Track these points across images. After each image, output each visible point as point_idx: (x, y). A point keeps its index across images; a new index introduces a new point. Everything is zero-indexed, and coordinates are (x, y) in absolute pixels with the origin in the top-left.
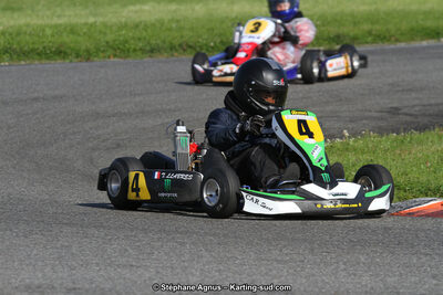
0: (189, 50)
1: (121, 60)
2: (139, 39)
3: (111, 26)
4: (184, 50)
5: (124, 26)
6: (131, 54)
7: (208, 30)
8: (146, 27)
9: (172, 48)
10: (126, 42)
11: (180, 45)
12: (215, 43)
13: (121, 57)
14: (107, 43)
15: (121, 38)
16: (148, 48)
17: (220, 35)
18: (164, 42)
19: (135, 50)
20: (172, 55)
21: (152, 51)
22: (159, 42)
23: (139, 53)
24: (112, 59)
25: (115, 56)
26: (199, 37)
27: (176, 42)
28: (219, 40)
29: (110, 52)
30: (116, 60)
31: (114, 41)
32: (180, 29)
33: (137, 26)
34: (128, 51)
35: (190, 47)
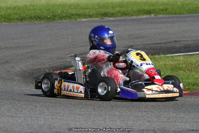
0: (39, 19)
1: (8, 23)
2: (16, 14)
3: (3, 8)
4: (36, 19)
5: (9, 8)
6: (12, 20)
7: (47, 10)
8: (19, 9)
9: (31, 18)
10: (10, 15)
11: (35, 17)
12: (50, 16)
13: (7, 22)
14: (1, 15)
15: (8, 13)
16: (20, 18)
17: (52, 12)
18: (27, 15)
19: (14, 19)
20: (31, 21)
21: (22, 19)
22: (25, 15)
23: (16, 20)
24: (4, 23)
25: (5, 21)
26: (43, 13)
27: (33, 15)
28: (52, 15)
29: (3, 20)
30: (6, 23)
31: (5, 15)
32: (35, 9)
33: (15, 8)
34: (11, 19)
35: (39, 18)
